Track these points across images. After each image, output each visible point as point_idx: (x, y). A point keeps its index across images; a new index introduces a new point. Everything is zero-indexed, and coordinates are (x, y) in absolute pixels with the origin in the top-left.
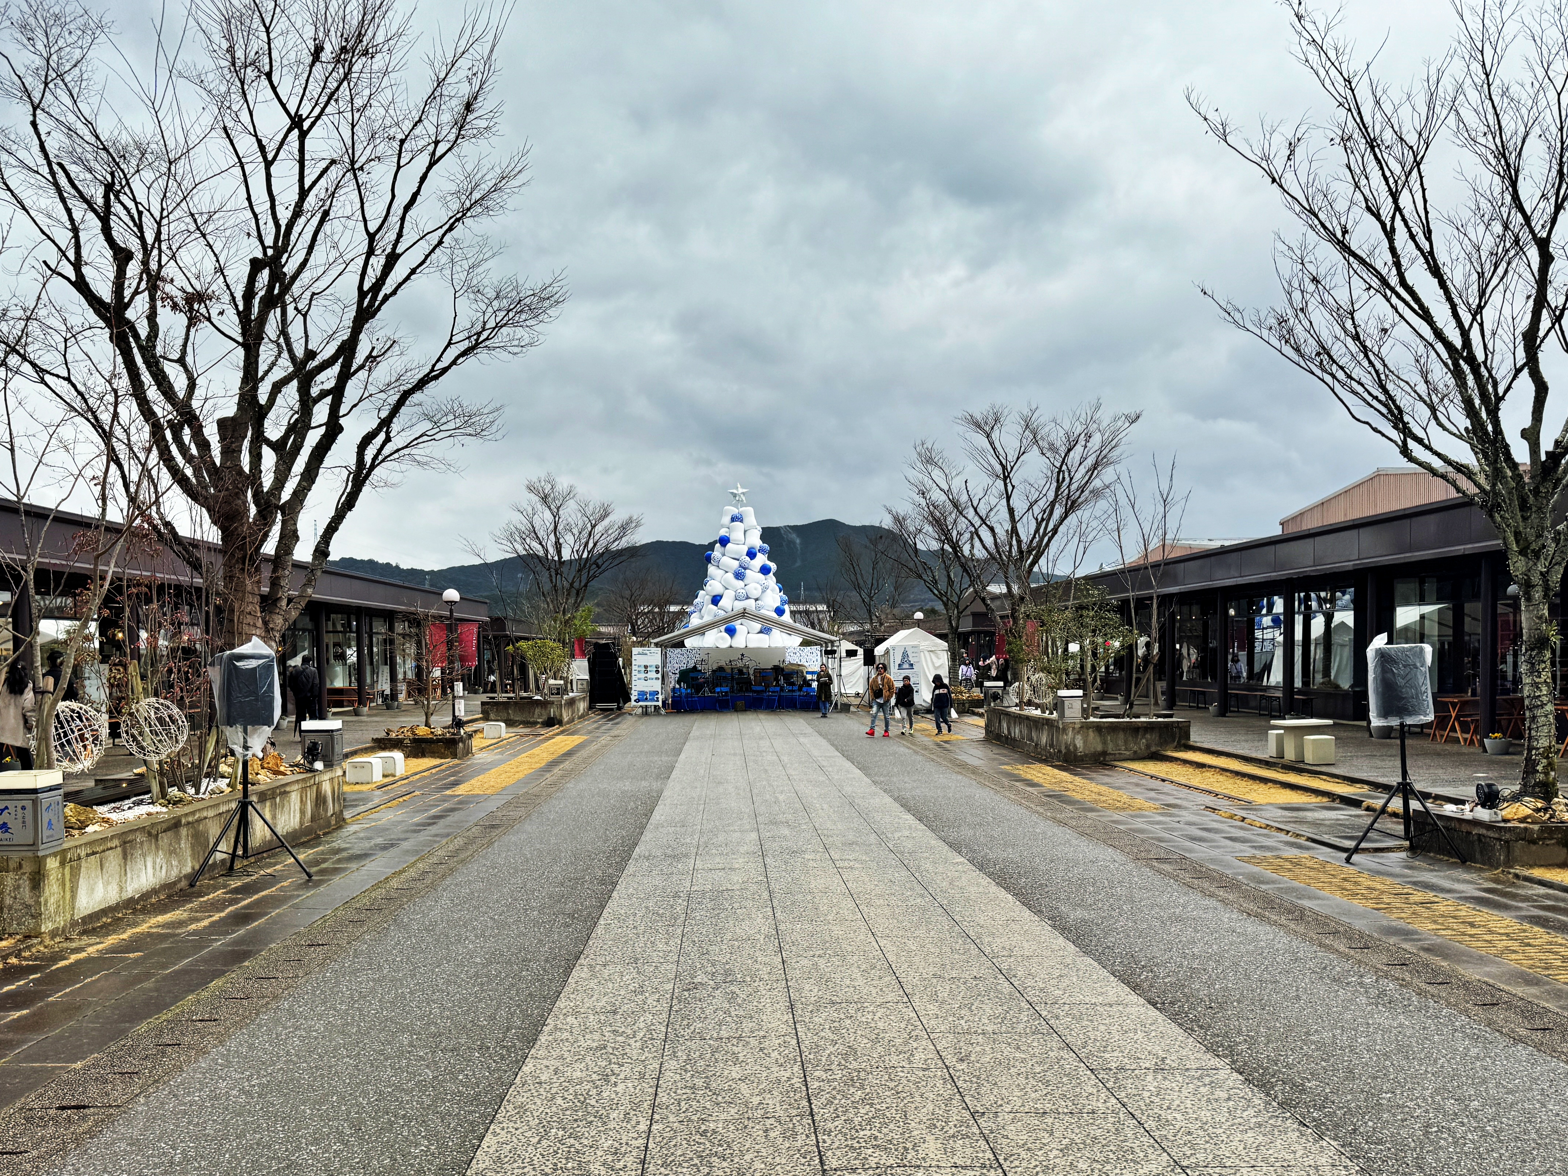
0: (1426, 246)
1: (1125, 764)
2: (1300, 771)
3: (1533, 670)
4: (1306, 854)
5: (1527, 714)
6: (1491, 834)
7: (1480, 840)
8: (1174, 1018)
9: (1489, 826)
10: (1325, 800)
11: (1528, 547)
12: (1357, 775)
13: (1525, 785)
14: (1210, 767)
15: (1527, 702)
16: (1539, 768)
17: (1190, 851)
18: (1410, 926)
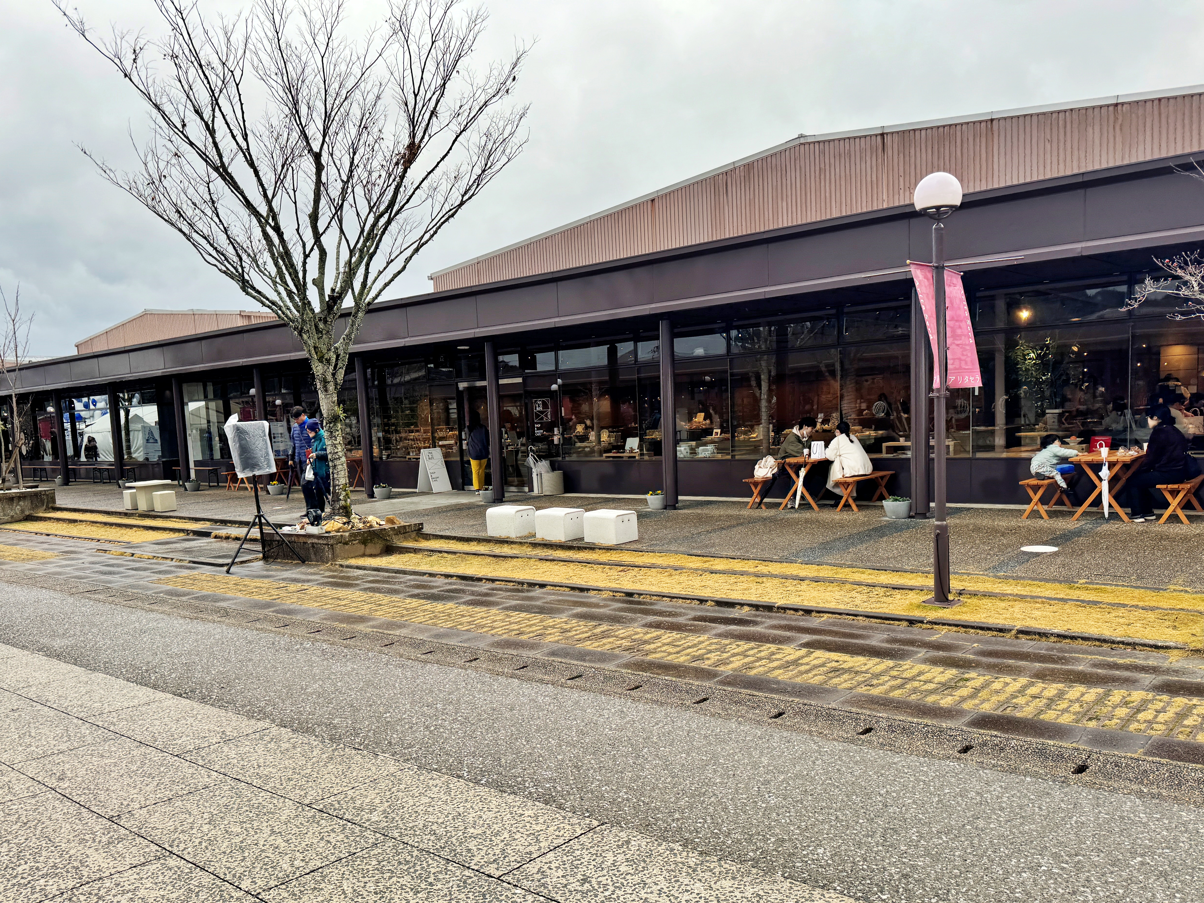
0: (244, 145)
1: (8, 526)
2: (155, 517)
3: (332, 436)
4: (195, 572)
5: (331, 464)
6: (321, 541)
7: (313, 547)
8: (203, 700)
9: (319, 537)
10: (182, 534)
11: (323, 357)
12: (198, 516)
13: (333, 509)
14: (81, 521)
15: (329, 457)
16: (341, 497)
17: (110, 582)
18: (303, 607)
